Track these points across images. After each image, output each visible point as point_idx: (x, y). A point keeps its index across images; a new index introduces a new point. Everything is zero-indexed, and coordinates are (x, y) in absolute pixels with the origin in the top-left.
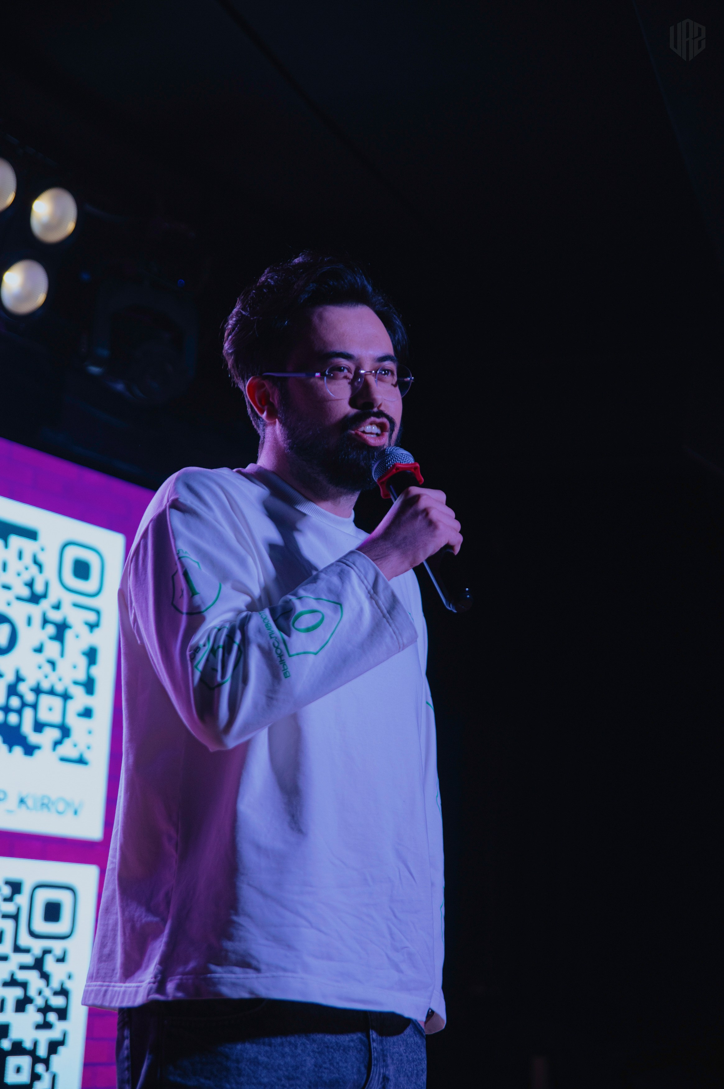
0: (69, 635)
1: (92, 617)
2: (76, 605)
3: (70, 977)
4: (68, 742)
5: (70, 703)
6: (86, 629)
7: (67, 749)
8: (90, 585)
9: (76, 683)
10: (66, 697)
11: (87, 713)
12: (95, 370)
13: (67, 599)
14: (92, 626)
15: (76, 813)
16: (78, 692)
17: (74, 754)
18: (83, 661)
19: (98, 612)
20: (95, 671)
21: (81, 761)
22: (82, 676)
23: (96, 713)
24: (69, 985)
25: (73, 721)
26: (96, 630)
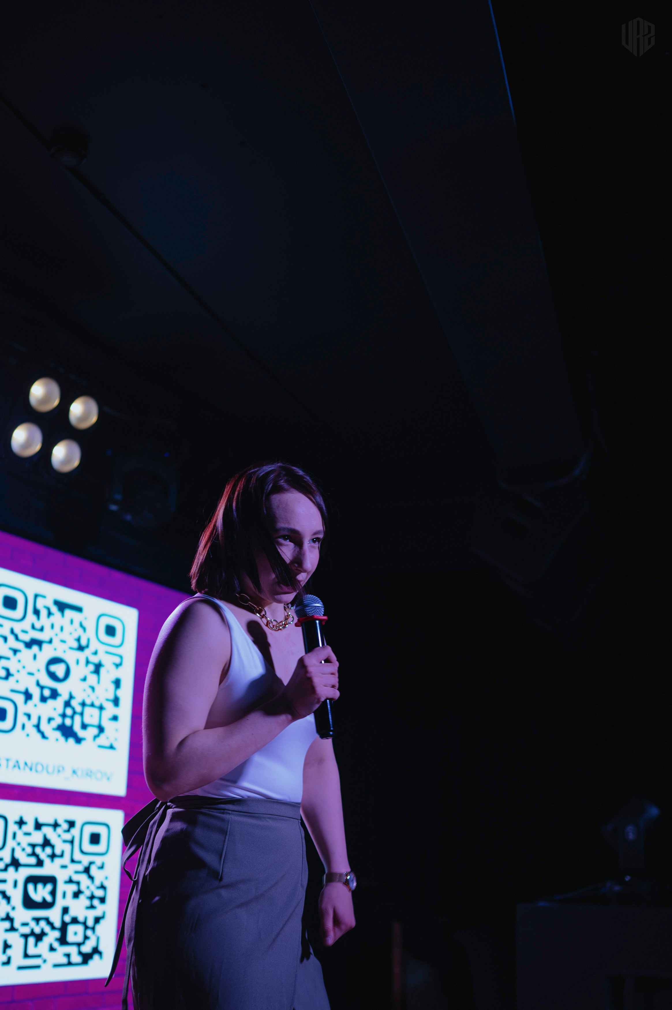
0: (102, 671)
1: (117, 660)
2: (107, 653)
3: (106, 878)
4: (103, 736)
5: (104, 713)
6: (114, 667)
7: (103, 740)
8: (116, 640)
9: (108, 700)
10: (101, 708)
11: (115, 718)
12: (114, 508)
13: (102, 649)
14: (118, 666)
15: (108, 779)
16: (109, 706)
17: (107, 744)
18: (112, 687)
19: (121, 657)
20: (120, 693)
21: (111, 747)
22: (112, 697)
23: (120, 718)
24: (106, 884)
25: (106, 723)
26: (120, 668)
